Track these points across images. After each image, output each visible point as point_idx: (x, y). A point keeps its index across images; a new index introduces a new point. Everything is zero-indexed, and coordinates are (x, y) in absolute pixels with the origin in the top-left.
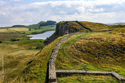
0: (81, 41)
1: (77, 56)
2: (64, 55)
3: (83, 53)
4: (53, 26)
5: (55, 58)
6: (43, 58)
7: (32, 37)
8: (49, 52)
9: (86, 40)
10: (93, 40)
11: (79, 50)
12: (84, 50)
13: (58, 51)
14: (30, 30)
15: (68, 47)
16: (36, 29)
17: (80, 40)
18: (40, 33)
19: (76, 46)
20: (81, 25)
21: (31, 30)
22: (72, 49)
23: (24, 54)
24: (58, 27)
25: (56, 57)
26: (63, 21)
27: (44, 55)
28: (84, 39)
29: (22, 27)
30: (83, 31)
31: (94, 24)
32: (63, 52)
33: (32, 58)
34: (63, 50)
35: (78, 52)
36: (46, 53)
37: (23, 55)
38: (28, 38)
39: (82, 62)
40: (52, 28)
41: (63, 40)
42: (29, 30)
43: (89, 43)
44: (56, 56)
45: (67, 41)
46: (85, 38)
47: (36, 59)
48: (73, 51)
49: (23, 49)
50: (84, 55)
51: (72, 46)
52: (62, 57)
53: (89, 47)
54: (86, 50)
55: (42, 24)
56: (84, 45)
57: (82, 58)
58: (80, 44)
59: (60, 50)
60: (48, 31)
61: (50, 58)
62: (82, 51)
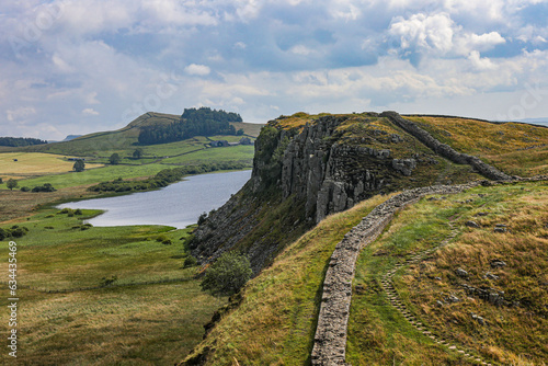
0: (473, 235)
1: (460, 324)
2: (391, 319)
3: (492, 309)
4: (221, 144)
5: (342, 335)
6: (274, 337)
7: (100, 213)
8: (299, 301)
9: (500, 231)
10: (542, 231)
11: (470, 293)
12: (496, 291)
13: (348, 300)
14: (79, 168)
15: (402, 273)
16: (114, 161)
17: (465, 234)
18: (143, 189)
19: (448, 268)
20: (421, 138)
21: (87, 166)
22: (425, 285)
23: (79, 321)
24: (270, 150)
25: (344, 332)
26: (298, 115)
27: (274, 324)
28: (485, 226)
29: (27, 151)
30: (433, 172)
31: (498, 128)
32: (381, 303)
33: (138, 343)
34: (377, 289)
35: (461, 302)
36: (286, 312)
37: (73, 323)
38: (75, 218)
39: (497, 359)
40: (213, 157)
41: (365, 233)
42: (70, 166)
43: (518, 248)
44: (342, 325)
45: (388, 239)
46: (487, 220)
47: (229, 345)
48: (435, 295)
49: (60, 289)
50: (499, 320)
51: (423, 267)
52: (383, 334)
53: (522, 273)
54: (511, 292)
55: (152, 133)
56: (493, 264)
57: (491, 340)
58: (470, 255)
59: (358, 290)
60: (193, 173)
61: (313, 341)
62: (485, 296)
